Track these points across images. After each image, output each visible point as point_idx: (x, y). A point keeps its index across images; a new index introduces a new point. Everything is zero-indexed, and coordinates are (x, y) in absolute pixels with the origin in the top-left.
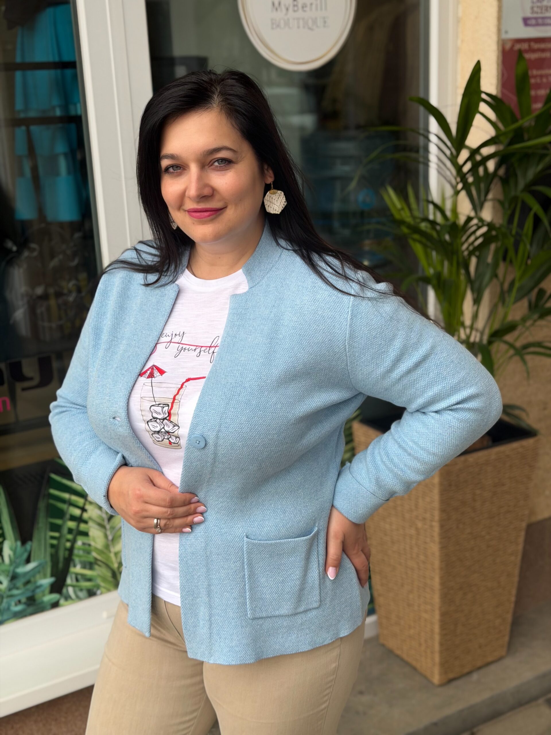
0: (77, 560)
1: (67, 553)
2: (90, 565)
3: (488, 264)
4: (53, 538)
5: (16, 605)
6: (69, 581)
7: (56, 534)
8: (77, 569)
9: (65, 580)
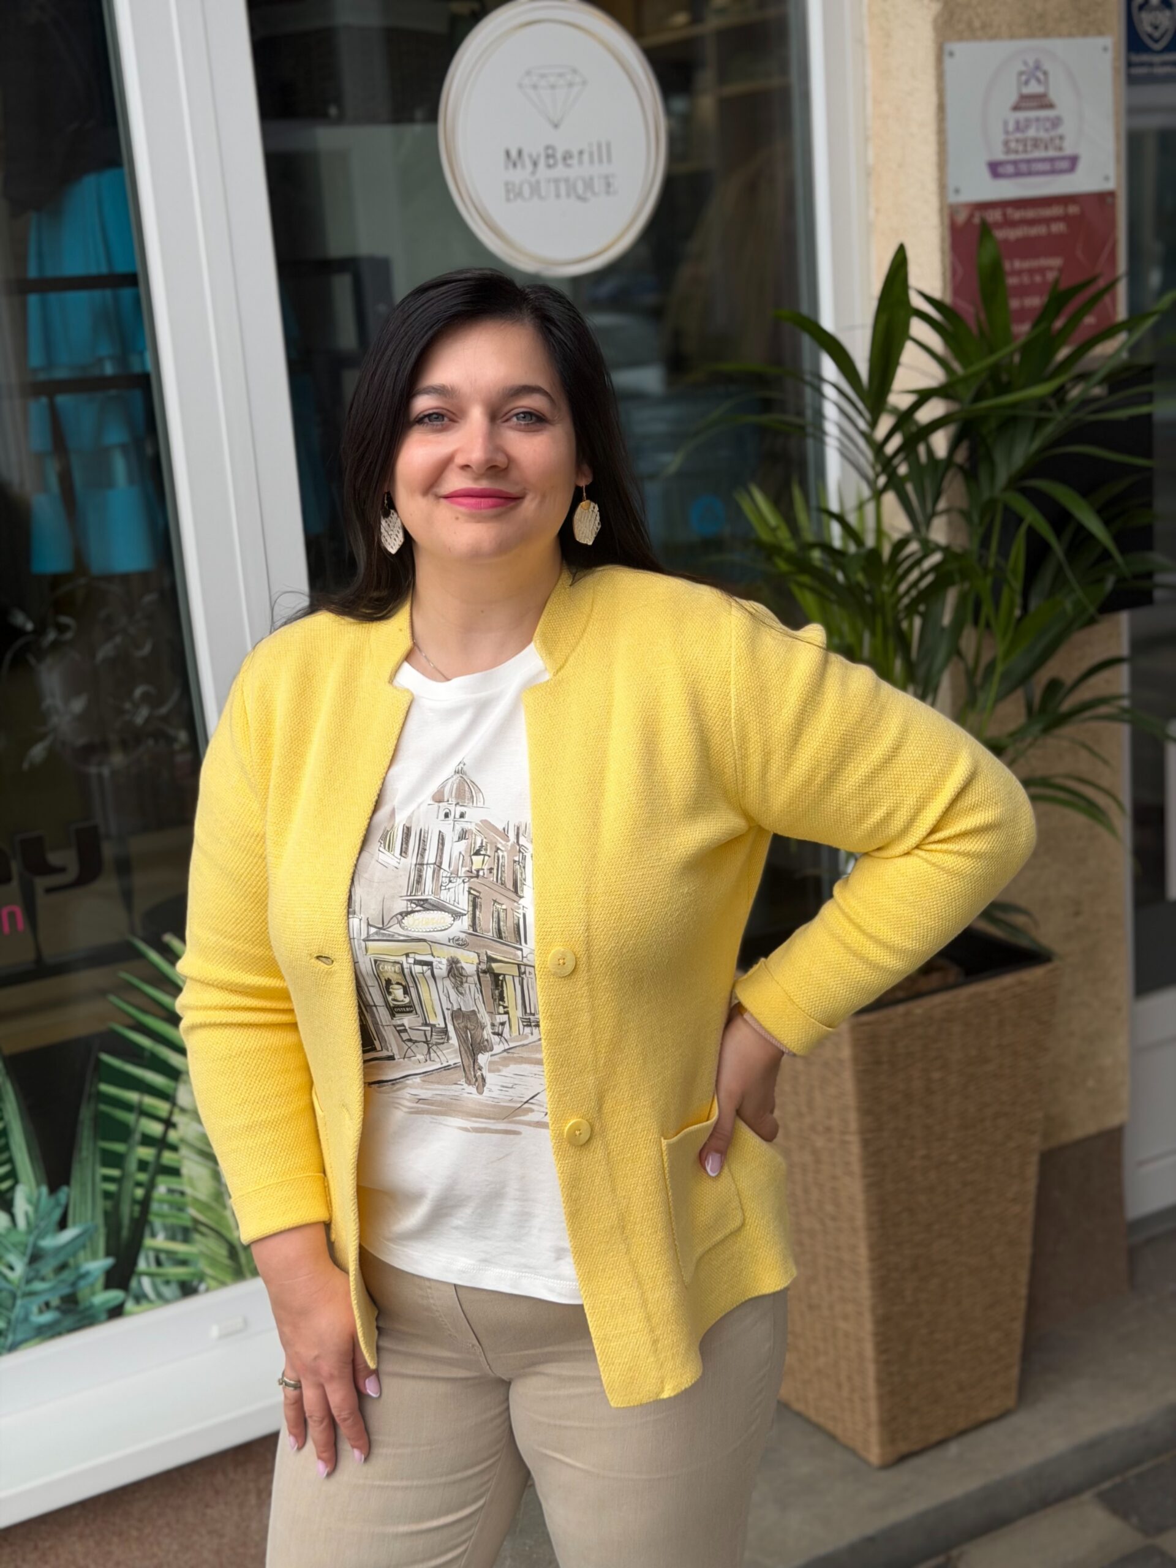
0: (157, 1223)
1: (137, 1208)
2: (185, 1234)
3: (943, 629)
4: (107, 1179)
5: (41, 1312)
6: (142, 1265)
7: (115, 1172)
8: (159, 1241)
9: (134, 1263)
